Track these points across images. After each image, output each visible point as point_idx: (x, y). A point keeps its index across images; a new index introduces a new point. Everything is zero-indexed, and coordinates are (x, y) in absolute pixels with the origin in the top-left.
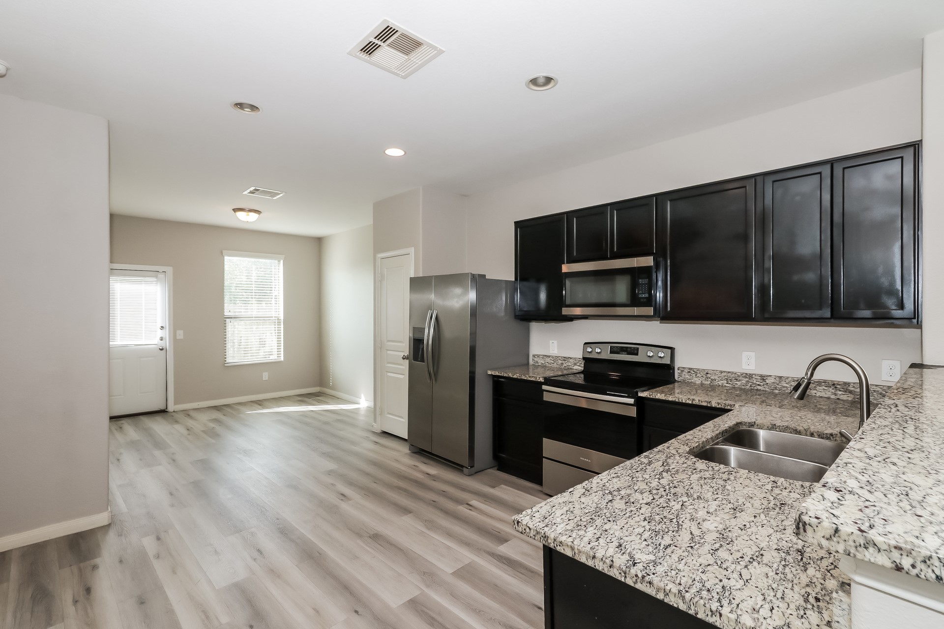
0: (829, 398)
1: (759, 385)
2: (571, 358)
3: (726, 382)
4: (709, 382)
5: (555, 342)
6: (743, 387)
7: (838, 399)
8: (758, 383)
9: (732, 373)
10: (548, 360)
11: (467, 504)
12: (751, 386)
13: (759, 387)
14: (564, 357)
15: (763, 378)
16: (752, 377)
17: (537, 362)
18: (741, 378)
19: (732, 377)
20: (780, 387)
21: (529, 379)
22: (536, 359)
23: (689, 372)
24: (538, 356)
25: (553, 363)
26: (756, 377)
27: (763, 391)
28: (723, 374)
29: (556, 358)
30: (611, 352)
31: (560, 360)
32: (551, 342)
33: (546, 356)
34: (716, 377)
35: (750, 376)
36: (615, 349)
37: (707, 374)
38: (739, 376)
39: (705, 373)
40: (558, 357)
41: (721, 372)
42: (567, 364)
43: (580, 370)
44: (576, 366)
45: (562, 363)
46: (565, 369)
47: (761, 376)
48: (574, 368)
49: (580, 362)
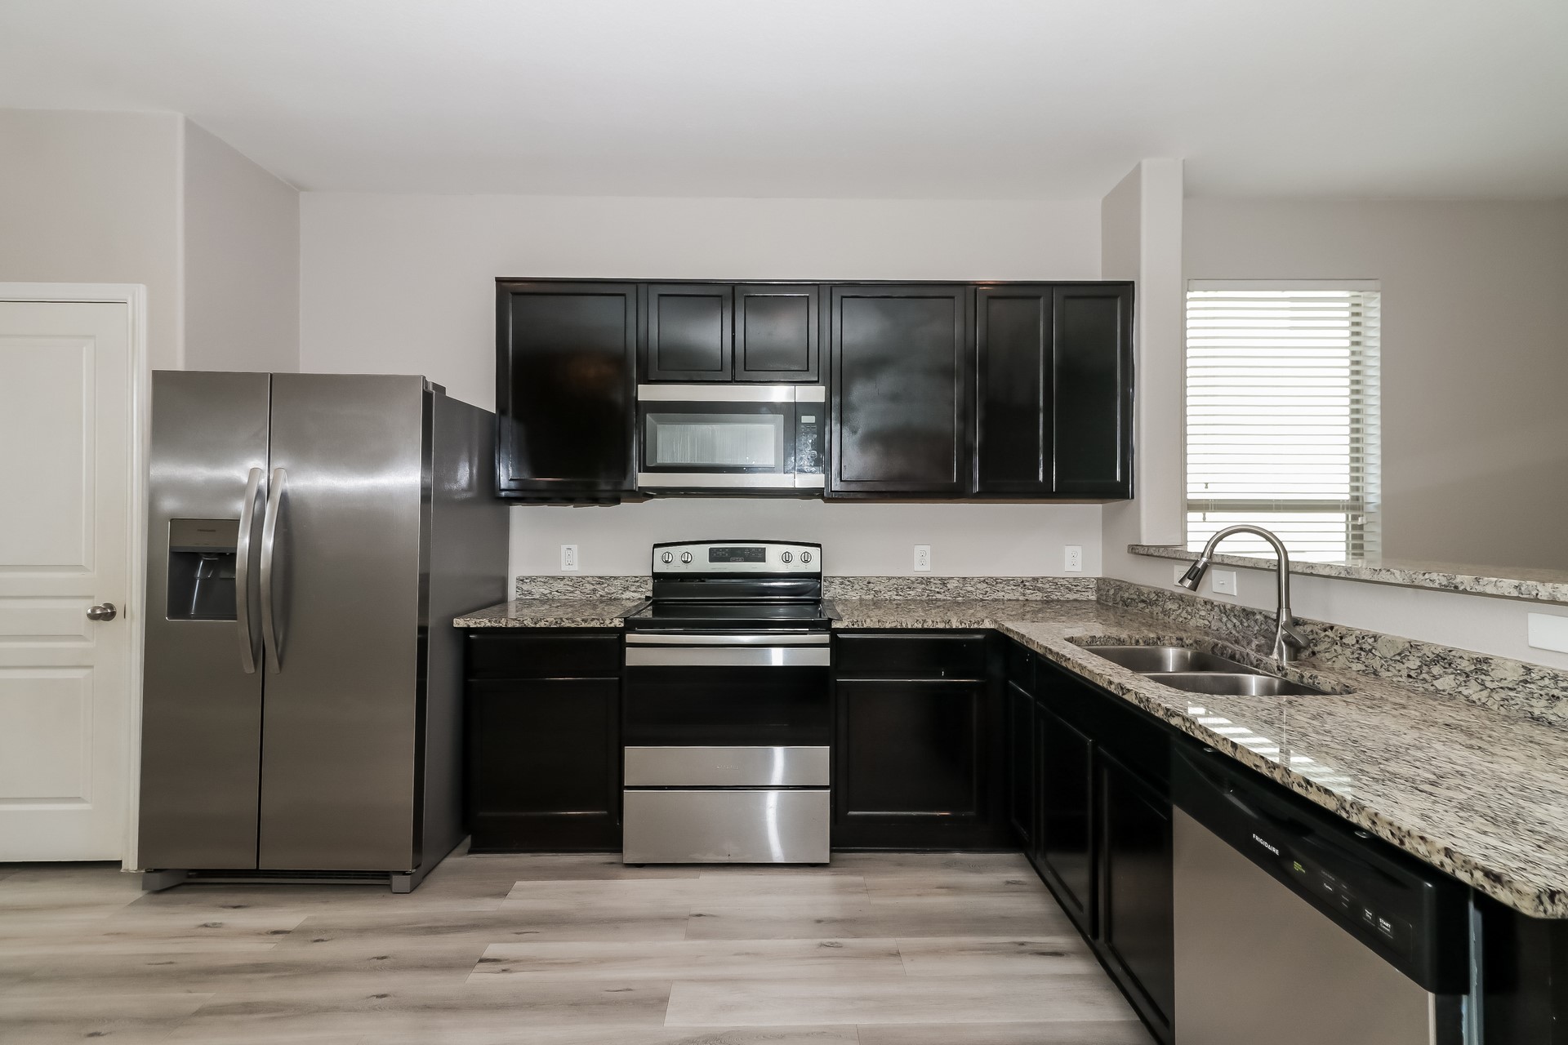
0: (1018, 600)
1: (938, 593)
2: (615, 578)
3: (895, 593)
4: (871, 597)
5: (575, 547)
6: (918, 598)
7: (1027, 600)
8: (937, 590)
9: (904, 578)
10: (560, 586)
11: (481, 961)
12: (928, 596)
13: (939, 596)
14: (600, 577)
15: (944, 582)
16: (930, 582)
17: (530, 593)
18: (915, 585)
19: (904, 584)
20: (963, 592)
21: (584, 625)
22: (525, 587)
23: (842, 583)
24: (533, 580)
25: (572, 592)
26: (935, 582)
27: (944, 600)
28: (894, 581)
29: (578, 582)
30: (712, 559)
31: (588, 583)
32: (564, 548)
33: (553, 577)
34: (882, 587)
35: (927, 581)
36: (722, 553)
37: (869, 583)
38: (913, 583)
39: (865, 583)
40: (583, 578)
41: (889, 579)
42: (606, 590)
43: (639, 599)
44: (628, 593)
45: (594, 590)
46: (602, 602)
47: (941, 579)
48: (624, 596)
49: (639, 584)
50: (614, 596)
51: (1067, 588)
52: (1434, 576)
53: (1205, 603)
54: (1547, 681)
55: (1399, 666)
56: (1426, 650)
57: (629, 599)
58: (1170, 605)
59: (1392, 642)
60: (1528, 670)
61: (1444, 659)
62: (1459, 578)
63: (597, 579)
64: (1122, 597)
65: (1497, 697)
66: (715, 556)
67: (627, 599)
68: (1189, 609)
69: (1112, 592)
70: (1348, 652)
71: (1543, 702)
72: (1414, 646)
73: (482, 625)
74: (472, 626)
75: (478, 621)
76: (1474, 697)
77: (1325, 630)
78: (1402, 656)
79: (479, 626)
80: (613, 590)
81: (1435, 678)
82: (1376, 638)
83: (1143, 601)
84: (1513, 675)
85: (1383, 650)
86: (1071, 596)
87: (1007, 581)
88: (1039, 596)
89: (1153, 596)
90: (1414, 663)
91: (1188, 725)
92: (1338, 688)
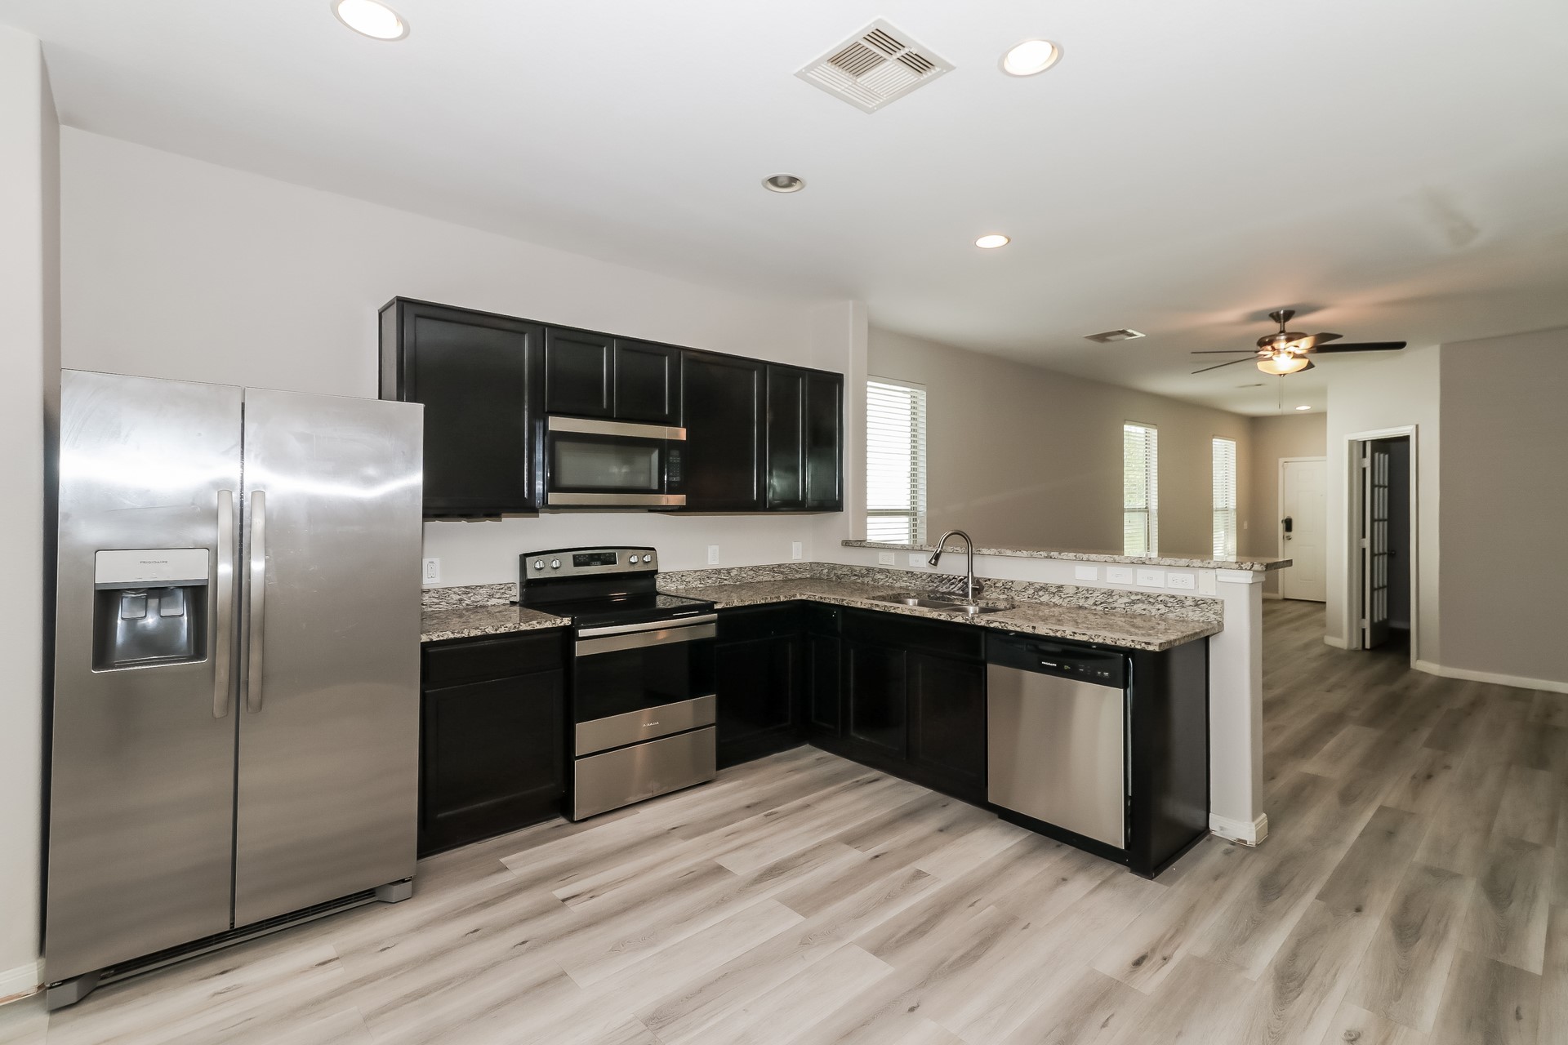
0: (770, 581)
1: (726, 580)
2: (482, 587)
5: (437, 561)
6: (713, 585)
7: (775, 580)
8: (725, 578)
9: (704, 571)
12: (719, 583)
13: (726, 582)
14: (466, 587)
15: (729, 571)
16: (720, 572)
18: (711, 576)
19: (704, 575)
20: (741, 578)
23: (664, 578)
26: (723, 572)
27: (729, 585)
28: (698, 573)
30: (576, 564)
31: (455, 593)
34: (690, 579)
35: (718, 571)
36: (582, 559)
37: (682, 576)
38: (710, 574)
39: (680, 576)
40: (450, 589)
41: (695, 572)
42: (472, 599)
43: (504, 604)
44: (493, 600)
45: (461, 600)
46: (467, 610)
47: (727, 570)
48: (489, 603)
49: (503, 591)
50: (479, 604)
51: (796, 570)
52: (1041, 553)
53: (907, 573)
54: (1084, 592)
55: (1023, 594)
56: (1036, 585)
57: (494, 605)
58: (878, 576)
59: (1020, 583)
60: (1078, 588)
61: (1044, 588)
62: (1052, 553)
63: (463, 589)
64: (835, 574)
65: (1066, 601)
66: (578, 562)
67: (492, 606)
68: (895, 577)
69: (825, 571)
70: (998, 590)
71: (1083, 600)
72: (1031, 584)
73: (445, 638)
74: (435, 639)
75: (441, 634)
76: (1057, 603)
77: (986, 581)
78: (1025, 589)
79: (442, 638)
80: (479, 598)
81: (1040, 597)
82: (1012, 582)
83: (855, 575)
84: (1072, 591)
85: (1016, 587)
86: (798, 576)
87: (764, 568)
88: (780, 577)
89: (864, 571)
90: (1031, 591)
91: (1003, 625)
92: (1008, 606)
